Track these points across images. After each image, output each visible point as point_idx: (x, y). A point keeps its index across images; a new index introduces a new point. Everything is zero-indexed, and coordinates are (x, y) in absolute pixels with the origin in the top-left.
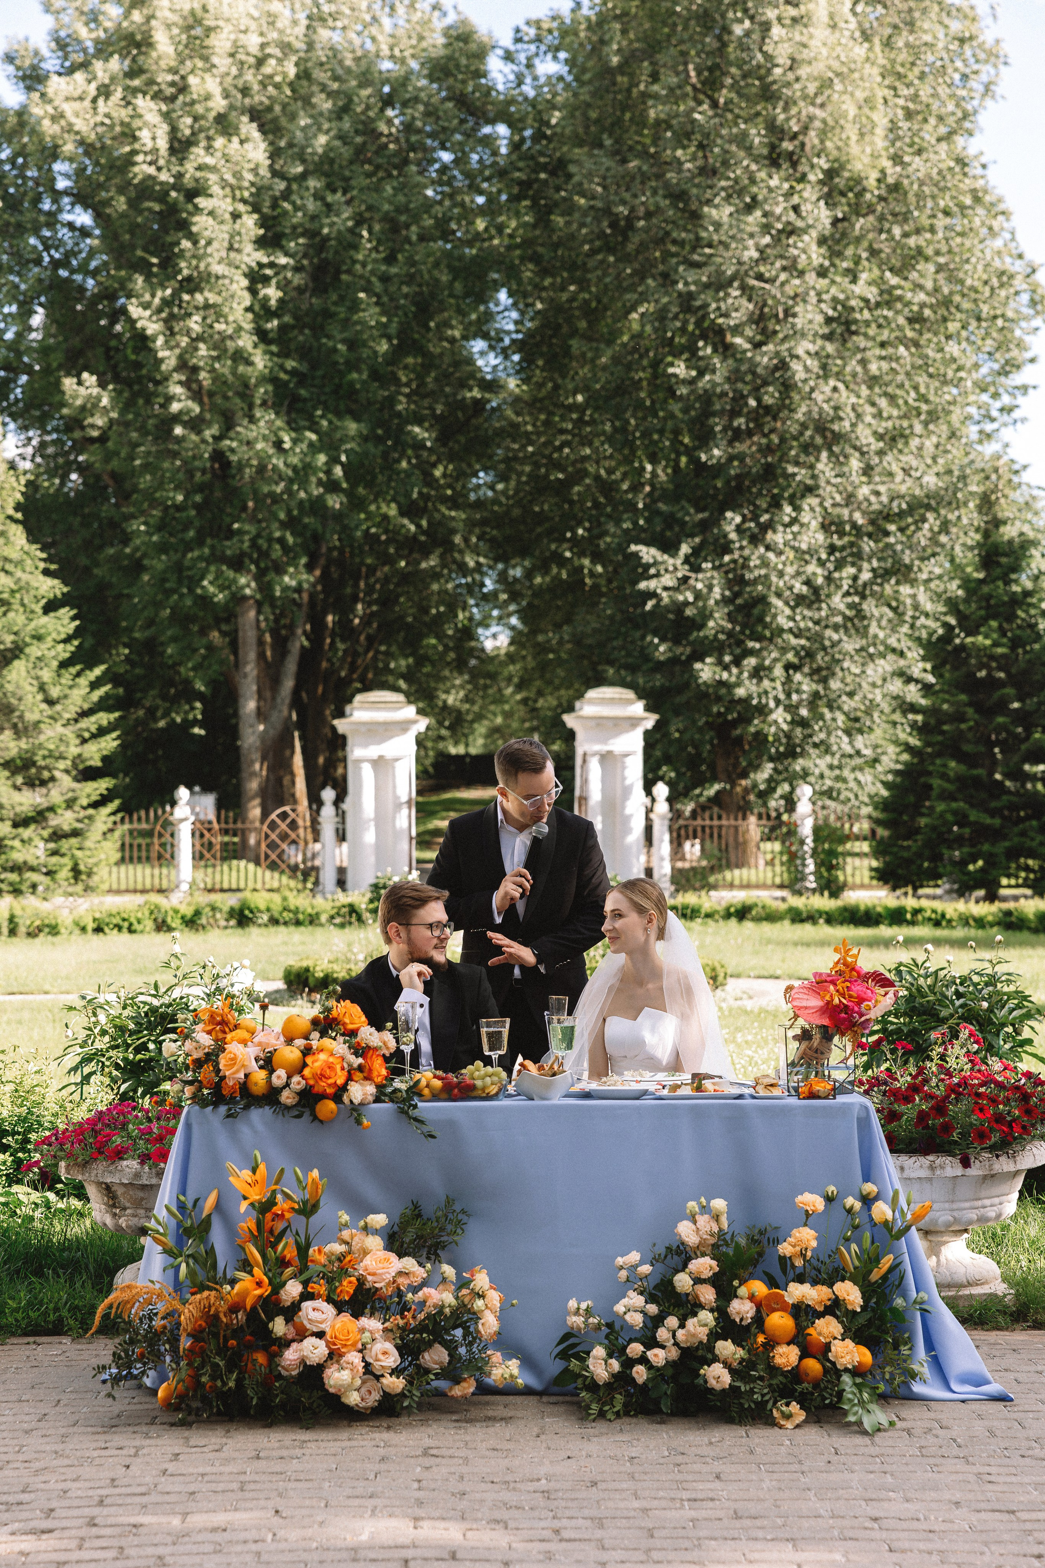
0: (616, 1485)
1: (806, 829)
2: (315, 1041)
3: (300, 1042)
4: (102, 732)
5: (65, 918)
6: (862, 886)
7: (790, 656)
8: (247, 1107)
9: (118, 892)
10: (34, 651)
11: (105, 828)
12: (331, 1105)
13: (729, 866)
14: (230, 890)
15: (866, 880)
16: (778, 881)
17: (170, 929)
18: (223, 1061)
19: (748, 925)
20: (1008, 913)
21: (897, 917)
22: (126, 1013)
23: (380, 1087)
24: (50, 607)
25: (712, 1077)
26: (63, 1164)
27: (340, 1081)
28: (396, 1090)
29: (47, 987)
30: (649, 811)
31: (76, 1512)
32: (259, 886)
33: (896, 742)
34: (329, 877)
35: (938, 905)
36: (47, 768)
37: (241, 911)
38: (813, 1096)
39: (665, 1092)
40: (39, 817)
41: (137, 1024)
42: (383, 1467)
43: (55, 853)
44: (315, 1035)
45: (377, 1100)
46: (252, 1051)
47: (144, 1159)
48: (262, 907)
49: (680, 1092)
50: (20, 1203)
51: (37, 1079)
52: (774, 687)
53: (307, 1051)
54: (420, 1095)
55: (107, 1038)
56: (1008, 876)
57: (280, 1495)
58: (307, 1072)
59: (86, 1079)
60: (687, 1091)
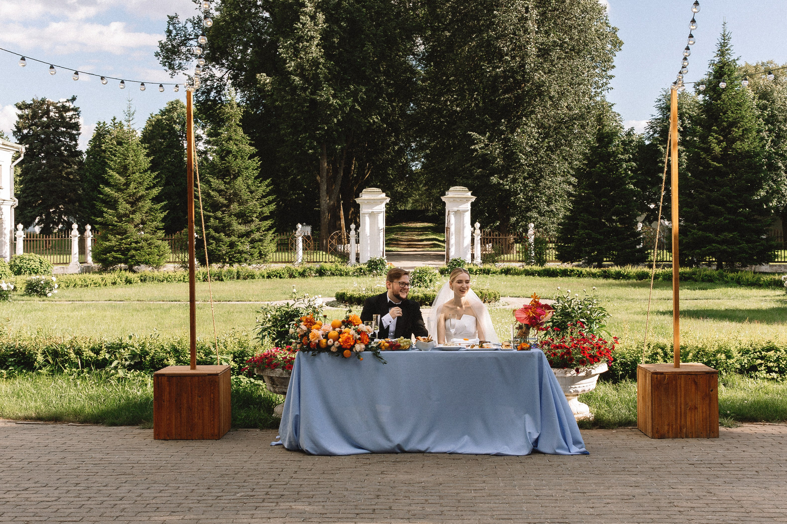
0: (449, 485)
1: (531, 240)
2: (344, 329)
3: (338, 329)
4: (270, 203)
5: (257, 273)
6: (552, 261)
7: (526, 174)
8: (319, 352)
9: (276, 262)
10: (245, 173)
11: (271, 238)
12: (349, 351)
13: (503, 253)
14: (316, 262)
15: (554, 259)
16: (521, 259)
17: (295, 277)
18: (311, 336)
19: (509, 276)
20: (605, 272)
21: (565, 273)
22: (277, 313)
23: (366, 346)
24: (251, 157)
25: (486, 342)
26: (255, 369)
27: (352, 344)
28: (372, 347)
29: (250, 299)
30: (473, 233)
31: (262, 490)
32: (327, 261)
33: (565, 208)
34: (353, 258)
35: (580, 269)
36: (249, 216)
37: (321, 270)
38: (522, 349)
39: (469, 348)
40: (247, 234)
41: (282, 318)
42: (367, 477)
43: (252, 248)
44: (343, 327)
45: (365, 350)
46: (320, 333)
47: (283, 368)
48: (328, 269)
49: (474, 348)
50: (241, 382)
51: (246, 338)
52: (519, 186)
53: (340, 333)
54: (381, 348)
55: (271, 323)
56: (606, 258)
57: (331, 486)
58: (340, 340)
59: (264, 337)
60: (477, 347)
